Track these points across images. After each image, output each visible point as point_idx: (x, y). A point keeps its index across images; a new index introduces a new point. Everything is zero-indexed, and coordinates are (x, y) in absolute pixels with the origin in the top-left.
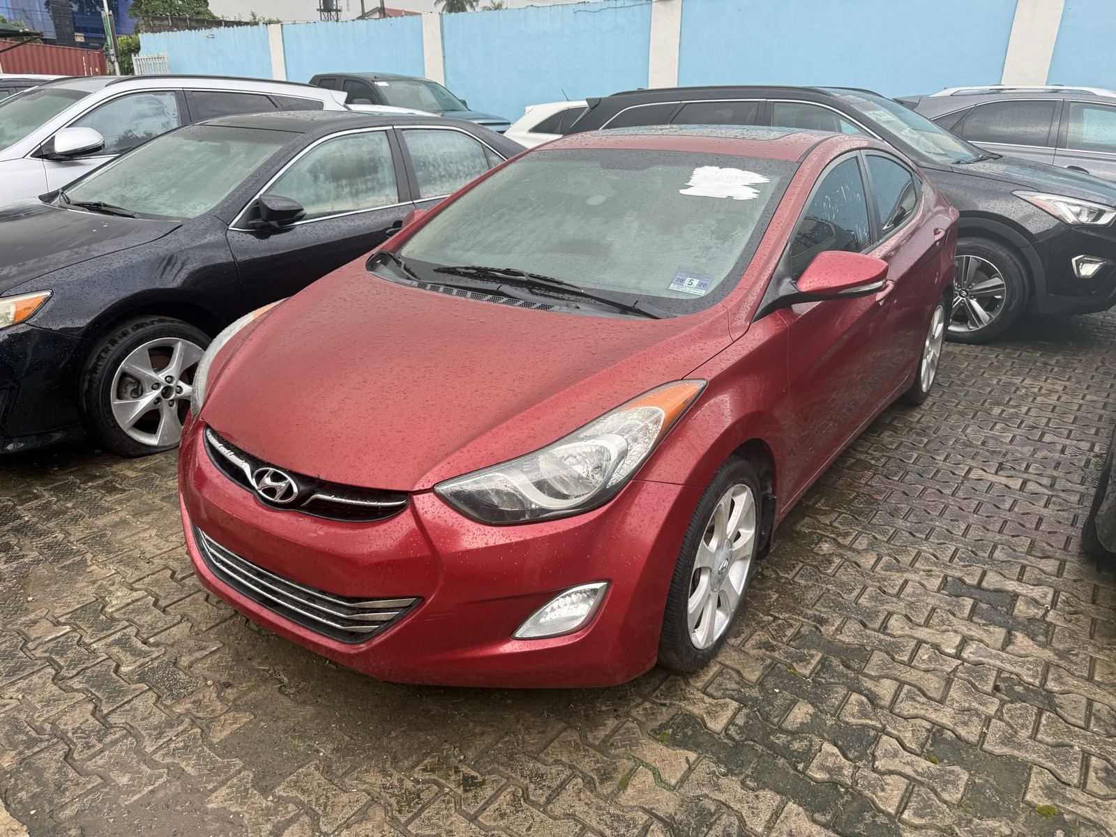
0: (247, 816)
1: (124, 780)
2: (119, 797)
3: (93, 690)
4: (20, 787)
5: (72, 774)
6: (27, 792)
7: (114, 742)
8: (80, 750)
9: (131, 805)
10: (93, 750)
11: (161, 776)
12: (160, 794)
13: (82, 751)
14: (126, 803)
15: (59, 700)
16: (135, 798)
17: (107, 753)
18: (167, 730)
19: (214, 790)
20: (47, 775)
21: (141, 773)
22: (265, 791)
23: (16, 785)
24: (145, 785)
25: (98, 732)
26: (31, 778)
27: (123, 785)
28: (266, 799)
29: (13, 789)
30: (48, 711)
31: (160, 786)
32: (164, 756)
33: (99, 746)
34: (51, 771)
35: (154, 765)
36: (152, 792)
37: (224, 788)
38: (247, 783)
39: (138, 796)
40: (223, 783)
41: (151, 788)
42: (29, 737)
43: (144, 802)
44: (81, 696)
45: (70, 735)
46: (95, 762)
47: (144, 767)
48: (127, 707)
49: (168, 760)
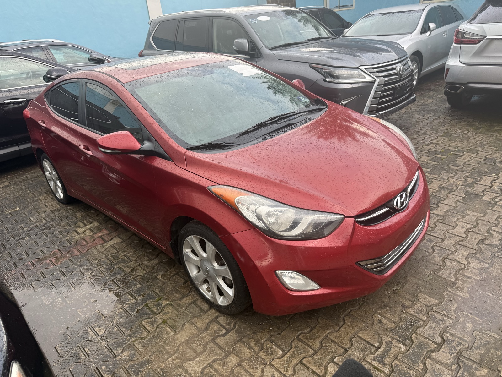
0: (467, 286)
1: (470, 325)
2: (479, 323)
3: (422, 358)
4: (496, 356)
5: (477, 343)
6: (496, 353)
7: (452, 335)
8: (462, 346)
9: (481, 318)
10: (460, 341)
11: (463, 314)
12: (471, 312)
13: (463, 345)
14: (480, 320)
15: (434, 371)
16: (476, 318)
17: (459, 336)
18: (438, 318)
19: (460, 297)
20: (482, 352)
21: (464, 321)
22: (454, 284)
23: (496, 358)
24: (469, 317)
25: (449, 344)
26: (488, 356)
27: (472, 324)
28: (458, 283)
29: (498, 358)
30: (444, 372)
31: (467, 312)
32: (452, 316)
33: (457, 339)
34: (480, 351)
35: (458, 318)
36: (471, 314)
37: (459, 294)
38: (453, 289)
39: (475, 317)
40: (457, 295)
41: (470, 315)
42: (464, 371)
43: (477, 315)
44: (428, 362)
45: (455, 354)
46: (466, 338)
47: (461, 320)
48: (430, 338)
49: (453, 314)
